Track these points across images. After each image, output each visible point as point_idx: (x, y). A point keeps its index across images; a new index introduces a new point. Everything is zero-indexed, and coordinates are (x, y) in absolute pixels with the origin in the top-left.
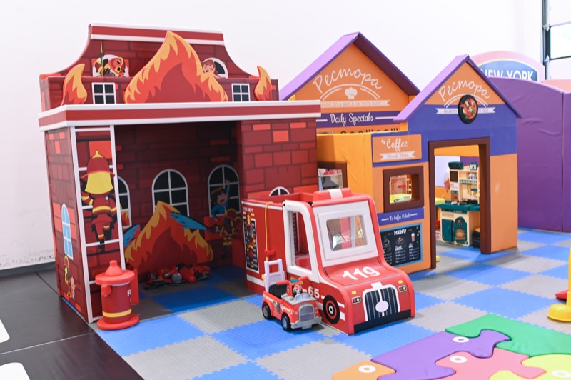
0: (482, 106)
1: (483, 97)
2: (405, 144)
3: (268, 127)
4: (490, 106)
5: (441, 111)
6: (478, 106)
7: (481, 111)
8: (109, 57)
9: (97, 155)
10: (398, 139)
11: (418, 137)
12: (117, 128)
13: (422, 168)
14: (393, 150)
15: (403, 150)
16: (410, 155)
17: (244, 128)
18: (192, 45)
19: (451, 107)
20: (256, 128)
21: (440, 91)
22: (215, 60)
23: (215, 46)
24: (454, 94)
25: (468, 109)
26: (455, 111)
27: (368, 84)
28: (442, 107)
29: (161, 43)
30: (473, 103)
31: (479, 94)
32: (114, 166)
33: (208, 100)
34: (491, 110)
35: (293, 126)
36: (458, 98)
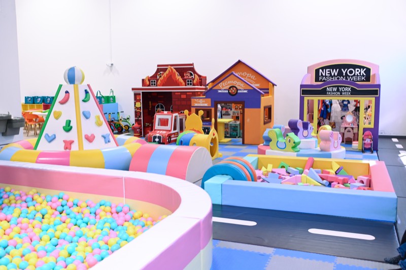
0: (241, 90)
1: (241, 87)
2: (204, 101)
3: (180, 94)
4: (245, 90)
5: (220, 91)
6: (237, 90)
7: (239, 91)
8: (161, 72)
9: (138, 98)
10: (201, 100)
11: (210, 100)
12: (142, 92)
13: (211, 109)
14: (199, 103)
15: (203, 103)
16: (206, 105)
17: (172, 94)
18: (175, 68)
19: (224, 90)
20: (176, 94)
21: (220, 85)
22: (190, 72)
23: (184, 68)
24: (226, 86)
25: (233, 91)
26: (227, 91)
27: (250, 78)
28: (221, 90)
29: (167, 68)
30: (235, 89)
31: (239, 86)
32: (141, 101)
33: (179, 85)
34: (246, 91)
35: (187, 93)
36: (228, 87)
